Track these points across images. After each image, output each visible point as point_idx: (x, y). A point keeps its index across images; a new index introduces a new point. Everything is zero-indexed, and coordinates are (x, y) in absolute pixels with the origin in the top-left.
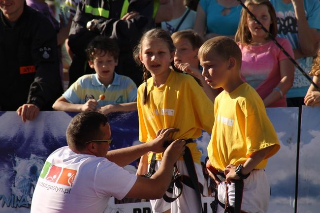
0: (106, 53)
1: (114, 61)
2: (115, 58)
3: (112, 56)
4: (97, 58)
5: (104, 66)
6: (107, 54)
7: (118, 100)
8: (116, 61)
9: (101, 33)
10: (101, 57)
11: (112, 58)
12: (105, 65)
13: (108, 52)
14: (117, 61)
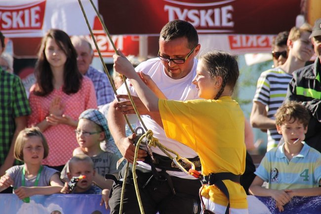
0: (295, 120)
1: (303, 128)
2: (305, 126)
3: (301, 123)
4: (286, 124)
5: (292, 134)
6: (296, 122)
7: (303, 173)
8: (305, 129)
9: (313, 114)
10: (290, 123)
11: (301, 126)
12: (294, 132)
13: (297, 119)
14: (307, 128)
